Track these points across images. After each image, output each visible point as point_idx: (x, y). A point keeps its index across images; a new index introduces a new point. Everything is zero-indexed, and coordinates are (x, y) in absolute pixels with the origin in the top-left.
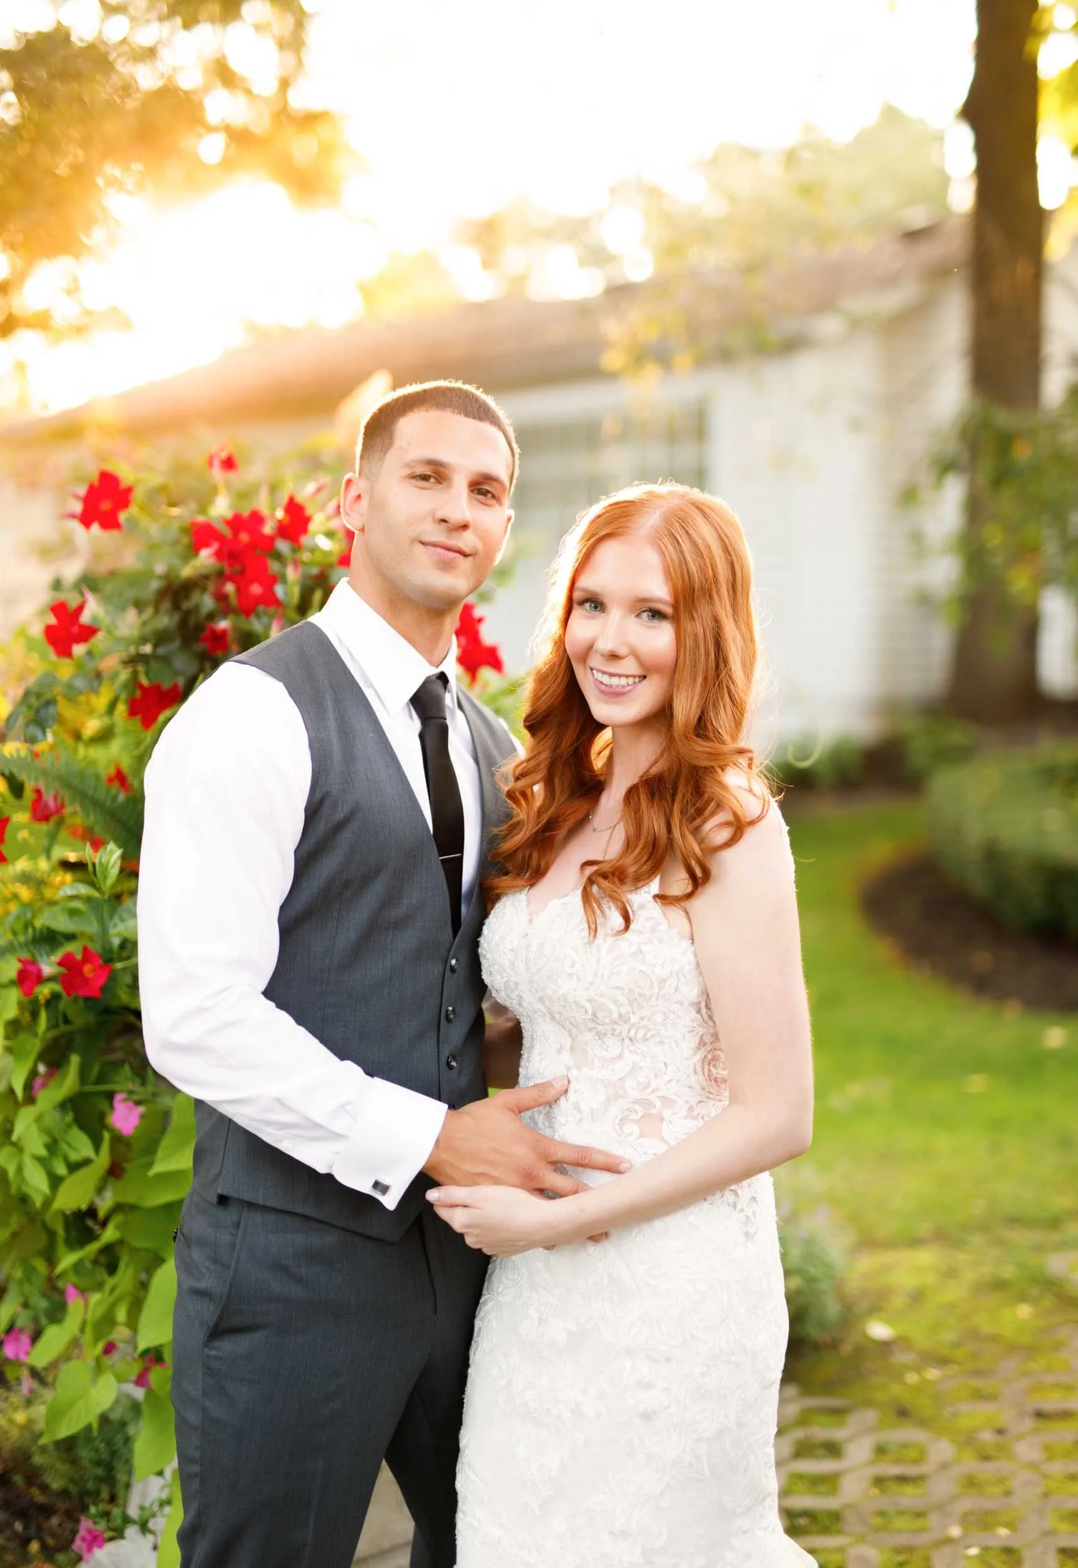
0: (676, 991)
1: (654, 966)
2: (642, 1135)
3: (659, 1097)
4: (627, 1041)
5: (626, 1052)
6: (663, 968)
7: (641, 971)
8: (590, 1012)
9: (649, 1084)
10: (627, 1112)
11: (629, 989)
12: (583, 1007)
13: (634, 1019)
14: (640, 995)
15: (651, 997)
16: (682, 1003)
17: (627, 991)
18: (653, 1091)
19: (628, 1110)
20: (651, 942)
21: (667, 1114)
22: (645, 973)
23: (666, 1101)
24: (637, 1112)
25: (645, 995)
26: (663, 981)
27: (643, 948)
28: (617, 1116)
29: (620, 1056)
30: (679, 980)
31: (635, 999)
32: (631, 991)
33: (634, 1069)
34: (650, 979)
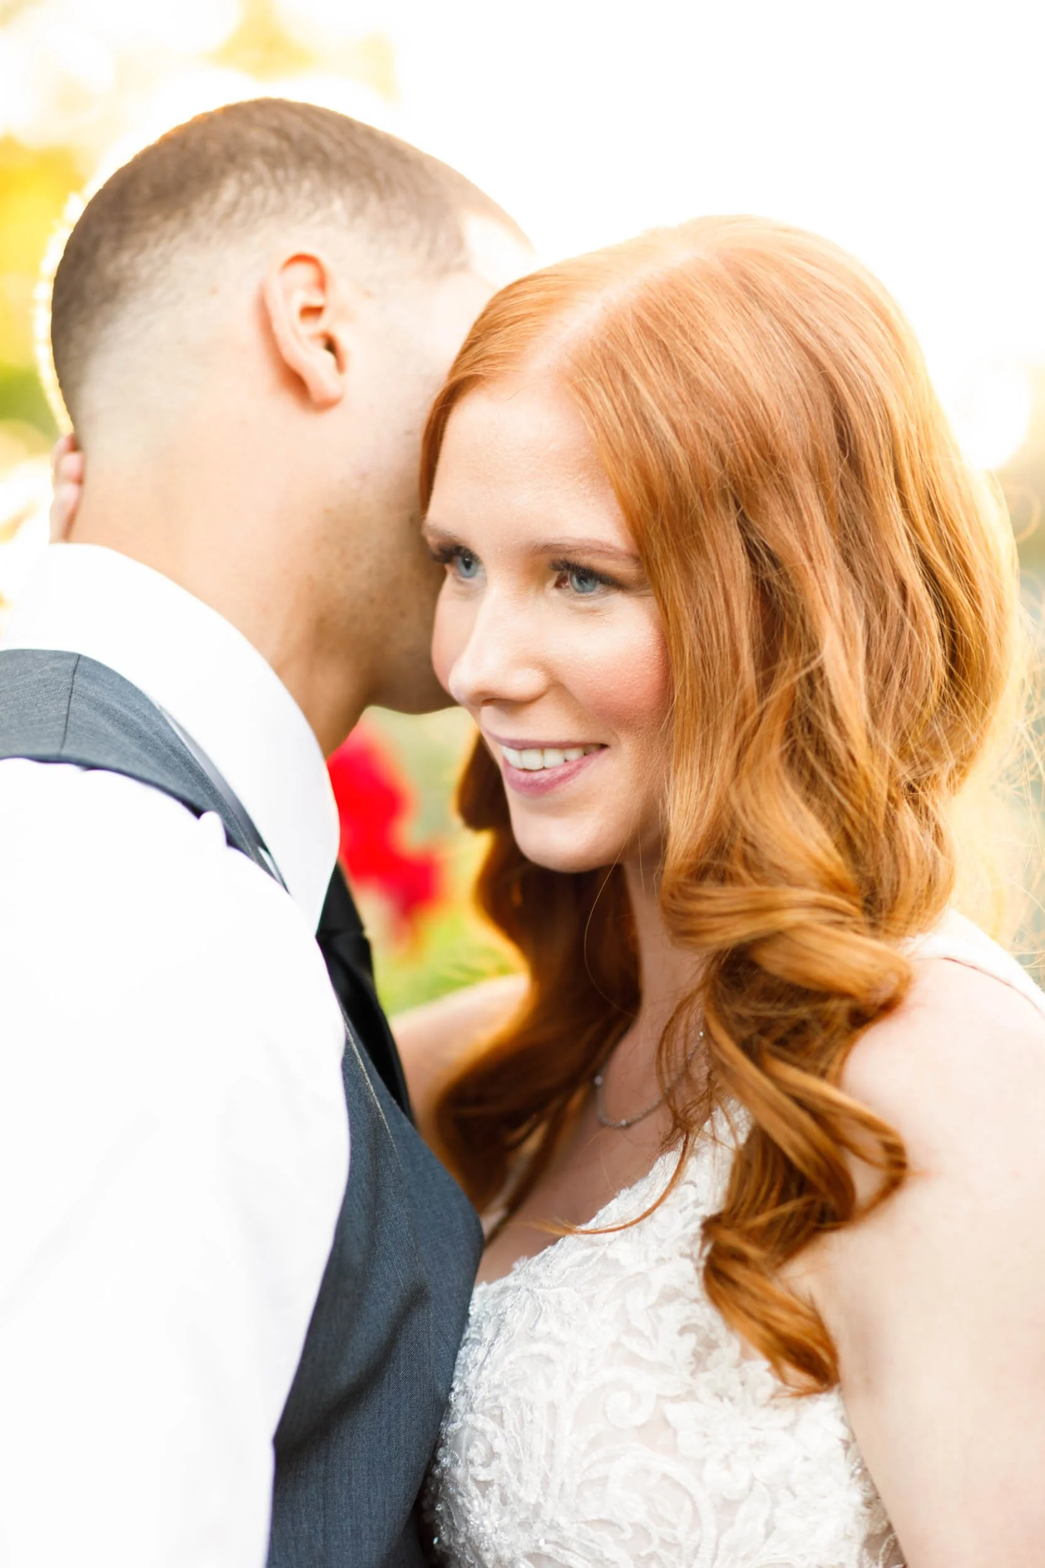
0: (768, 1535)
1: (702, 1462)
6: (728, 1467)
7: (665, 1476)
11: (632, 1525)
14: (664, 1542)
15: (696, 1551)
17: (628, 1534)
20: (691, 1395)
22: (677, 1485)
25: (678, 1545)
26: (728, 1506)
27: (673, 1412)
30: (776, 1503)
31: (652, 1556)
32: (641, 1531)
34: (694, 1503)
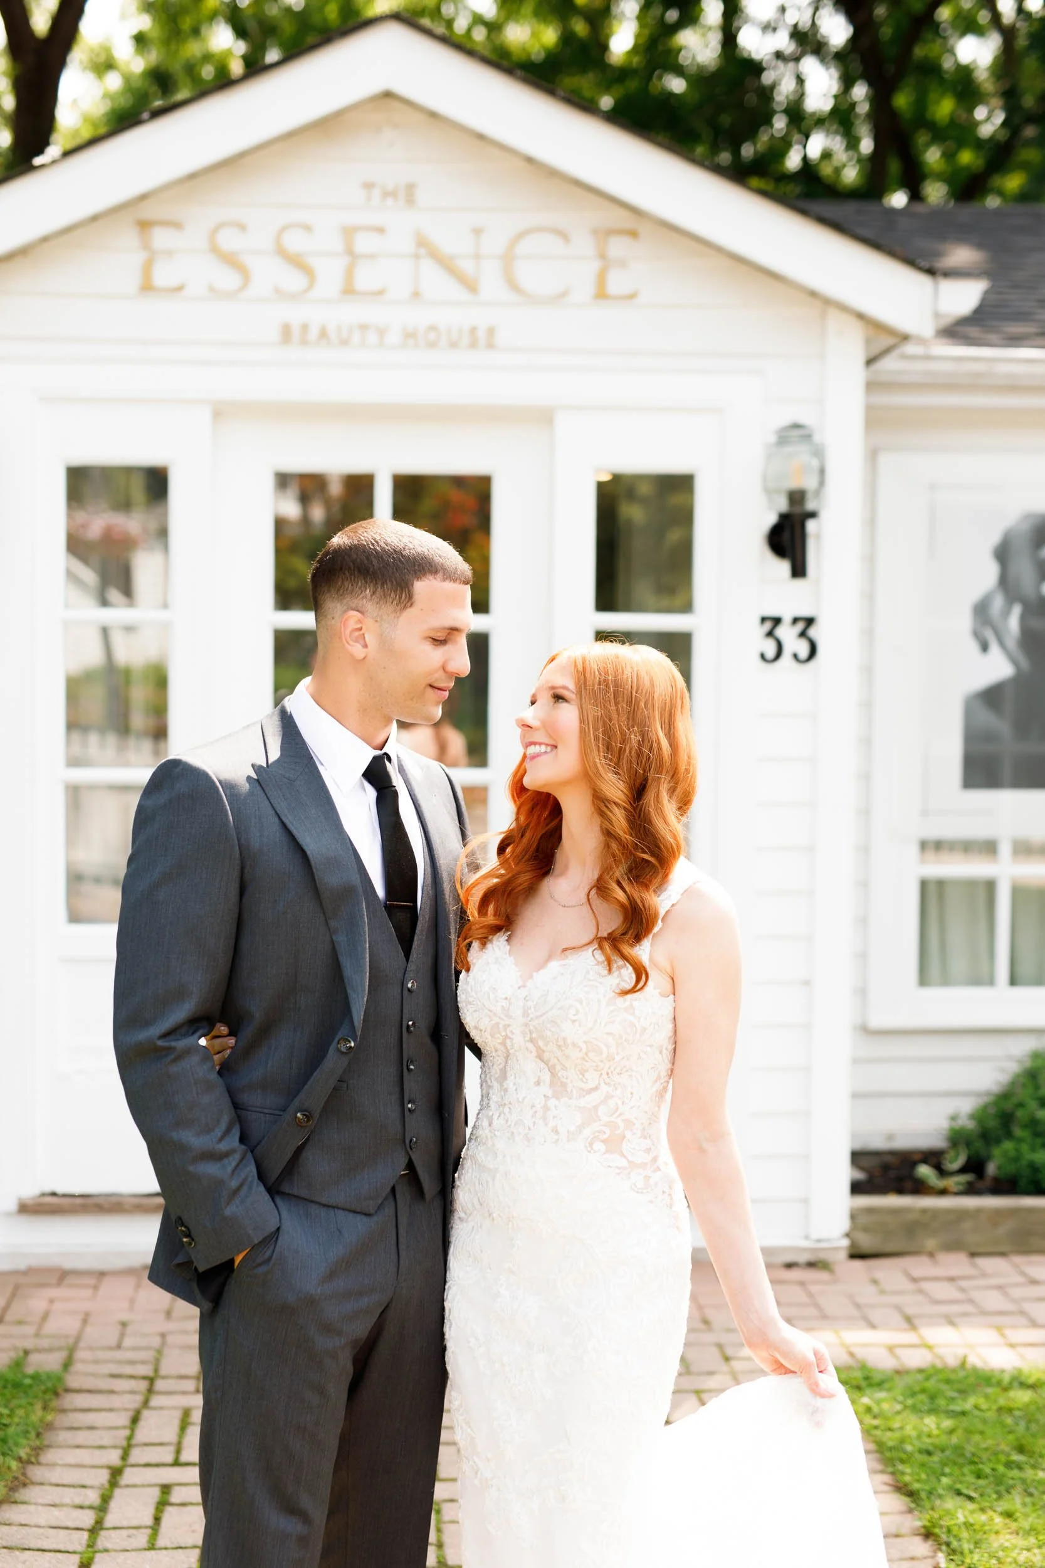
2: (606, 1152)
3: (623, 1120)
4: (605, 1076)
5: (602, 1084)
8: (584, 1051)
9: (617, 1109)
10: (597, 1134)
12: (579, 1047)
13: (617, 1058)
16: (651, 1046)
18: (620, 1114)
19: (599, 1132)
21: (628, 1134)
23: (629, 1123)
24: (605, 1133)
28: (589, 1137)
29: (596, 1089)
33: (608, 1097)
